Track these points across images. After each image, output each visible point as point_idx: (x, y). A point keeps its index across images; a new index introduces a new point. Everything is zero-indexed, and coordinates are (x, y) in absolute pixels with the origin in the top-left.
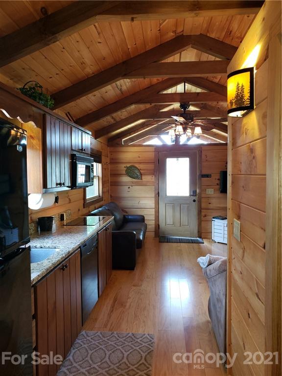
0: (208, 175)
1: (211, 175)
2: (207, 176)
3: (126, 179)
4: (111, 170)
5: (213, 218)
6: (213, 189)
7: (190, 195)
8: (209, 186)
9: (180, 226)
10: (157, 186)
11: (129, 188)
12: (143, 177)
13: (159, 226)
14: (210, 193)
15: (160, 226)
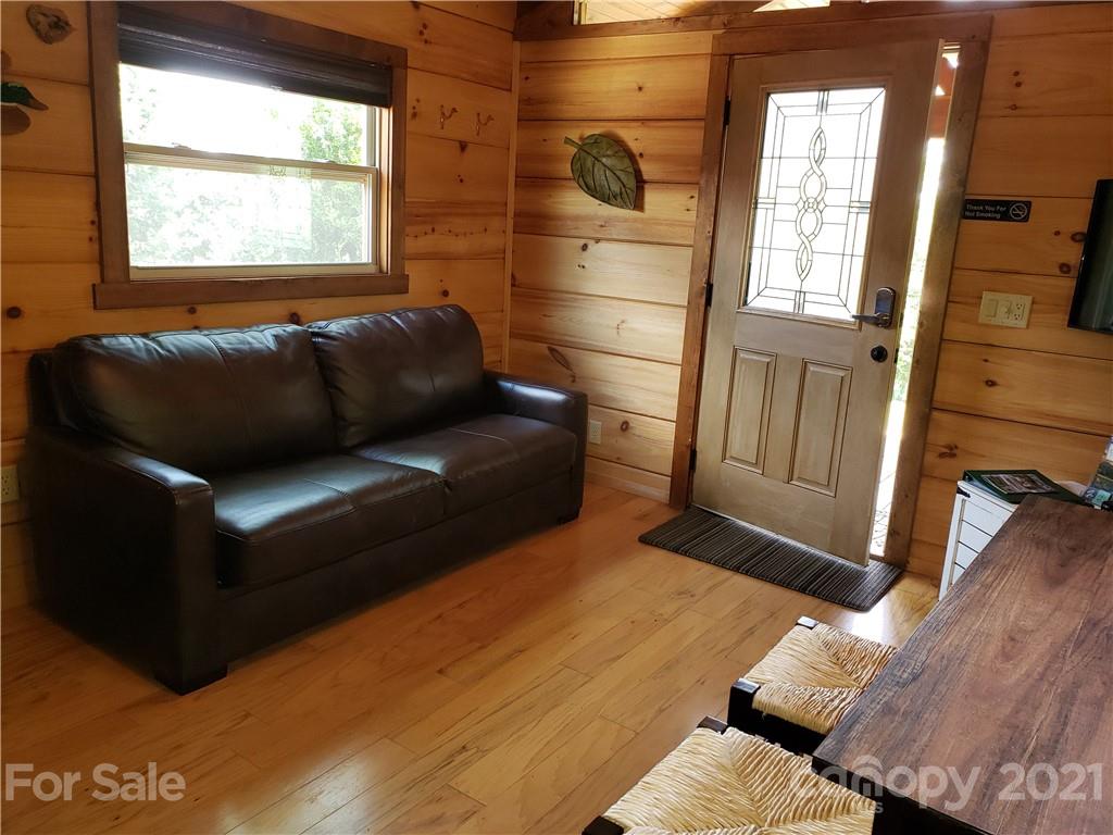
0: (1007, 204)
1: (1028, 204)
2: (1006, 210)
3: (576, 203)
4: (519, 157)
5: (969, 476)
6: (1027, 300)
7: (861, 318)
8: (1004, 276)
9: (790, 479)
10: (708, 251)
11: (585, 247)
12: (651, 197)
13: (694, 453)
14: (1002, 319)
15: (699, 457)
